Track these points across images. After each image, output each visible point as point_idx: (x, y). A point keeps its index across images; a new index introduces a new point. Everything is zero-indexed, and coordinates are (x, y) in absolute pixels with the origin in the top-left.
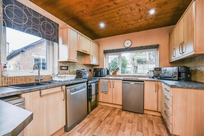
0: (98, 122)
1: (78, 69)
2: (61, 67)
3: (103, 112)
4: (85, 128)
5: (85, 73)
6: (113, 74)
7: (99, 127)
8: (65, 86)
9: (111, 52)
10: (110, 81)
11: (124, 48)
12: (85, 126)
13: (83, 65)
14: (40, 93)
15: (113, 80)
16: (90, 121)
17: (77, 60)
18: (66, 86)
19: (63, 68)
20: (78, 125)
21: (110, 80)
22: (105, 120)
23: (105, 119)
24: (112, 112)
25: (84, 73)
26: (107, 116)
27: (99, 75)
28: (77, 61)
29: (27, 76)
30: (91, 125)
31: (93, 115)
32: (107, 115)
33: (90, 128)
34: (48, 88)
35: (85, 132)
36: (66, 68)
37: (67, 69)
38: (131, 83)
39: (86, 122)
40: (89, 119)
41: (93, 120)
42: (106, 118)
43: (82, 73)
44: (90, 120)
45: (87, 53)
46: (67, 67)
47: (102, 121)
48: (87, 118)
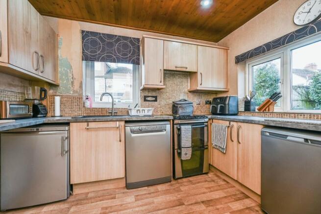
0: (174, 201)
1: (173, 100)
2: (145, 97)
3: (205, 190)
4: (147, 198)
5: (183, 106)
6: (259, 110)
7: (166, 210)
8: (124, 122)
9: (251, 56)
10: (233, 126)
11: (293, 29)
12: (152, 195)
13: (190, 94)
14: (88, 125)
15: (240, 124)
16: (167, 192)
17: (162, 84)
18: (126, 122)
19: (149, 99)
20: (146, 188)
21: (232, 123)
22: (190, 207)
23: (192, 204)
24: (226, 200)
25: (179, 106)
26: (203, 202)
27: (218, 112)
28: (164, 87)
29: (103, 108)
30: (160, 200)
31: (181, 186)
32: (205, 199)
33: (153, 203)
34: (97, 120)
35: (141, 204)
36: (154, 99)
37: (156, 100)
38: (289, 138)
39: (159, 190)
40: (168, 188)
41: (171, 193)
42: (196, 203)
43: (177, 107)
44: (167, 190)
45: (187, 70)
46: (156, 97)
47: (182, 204)
48: (167, 184)
